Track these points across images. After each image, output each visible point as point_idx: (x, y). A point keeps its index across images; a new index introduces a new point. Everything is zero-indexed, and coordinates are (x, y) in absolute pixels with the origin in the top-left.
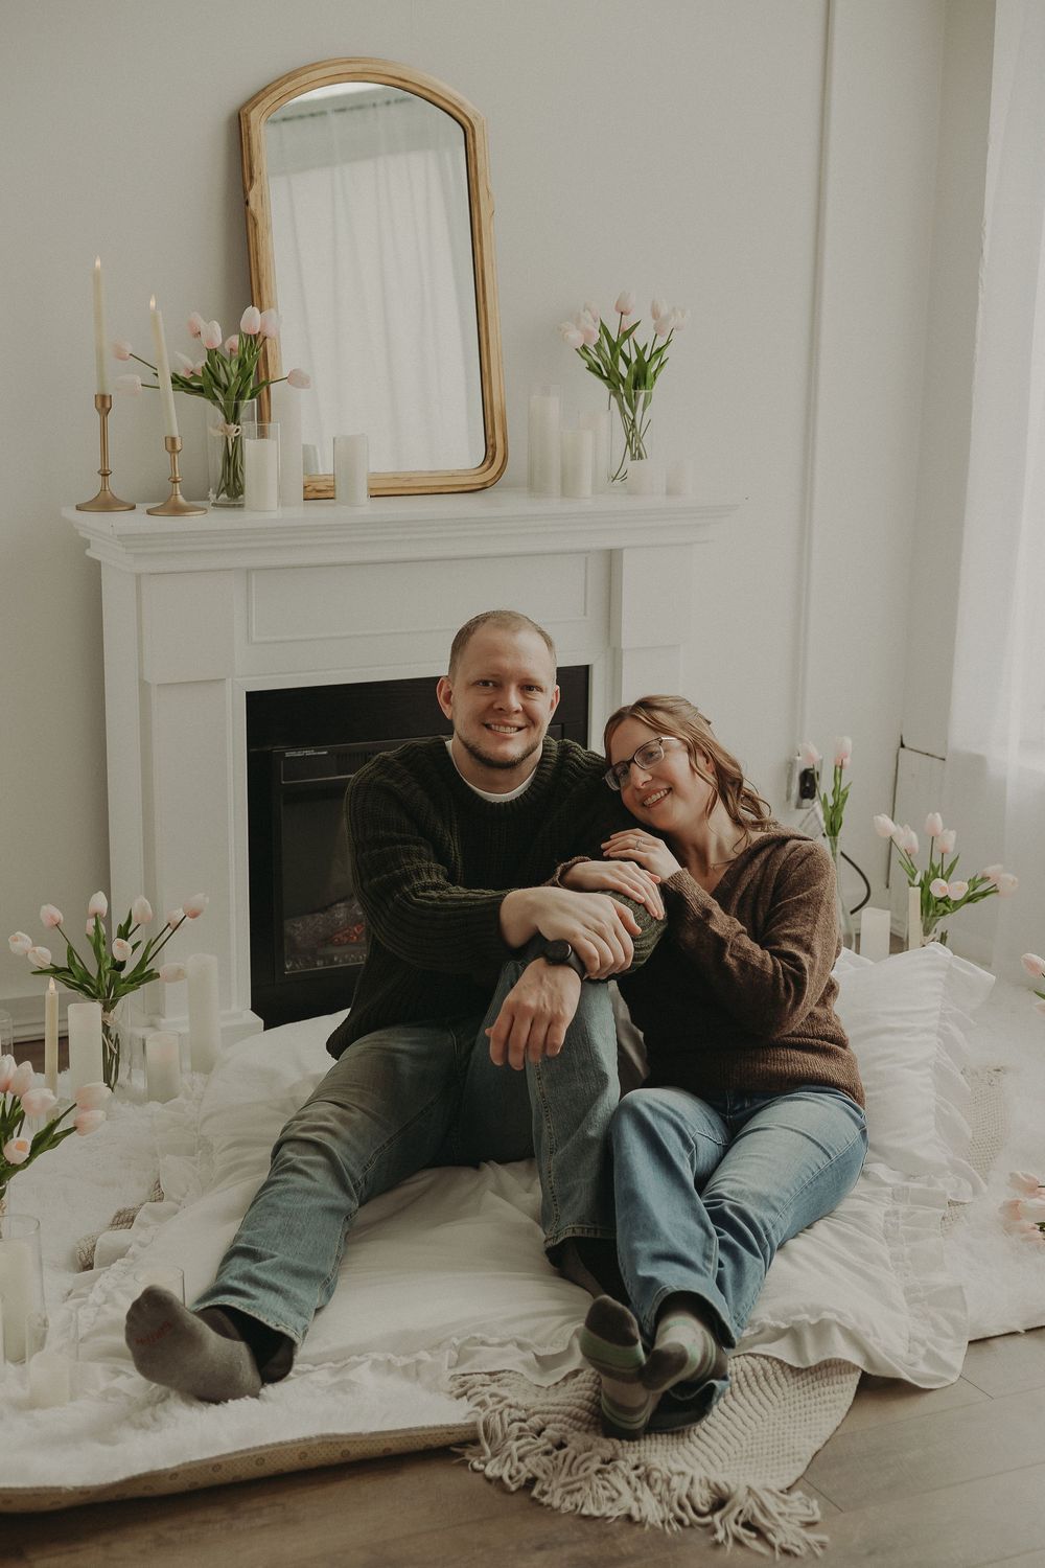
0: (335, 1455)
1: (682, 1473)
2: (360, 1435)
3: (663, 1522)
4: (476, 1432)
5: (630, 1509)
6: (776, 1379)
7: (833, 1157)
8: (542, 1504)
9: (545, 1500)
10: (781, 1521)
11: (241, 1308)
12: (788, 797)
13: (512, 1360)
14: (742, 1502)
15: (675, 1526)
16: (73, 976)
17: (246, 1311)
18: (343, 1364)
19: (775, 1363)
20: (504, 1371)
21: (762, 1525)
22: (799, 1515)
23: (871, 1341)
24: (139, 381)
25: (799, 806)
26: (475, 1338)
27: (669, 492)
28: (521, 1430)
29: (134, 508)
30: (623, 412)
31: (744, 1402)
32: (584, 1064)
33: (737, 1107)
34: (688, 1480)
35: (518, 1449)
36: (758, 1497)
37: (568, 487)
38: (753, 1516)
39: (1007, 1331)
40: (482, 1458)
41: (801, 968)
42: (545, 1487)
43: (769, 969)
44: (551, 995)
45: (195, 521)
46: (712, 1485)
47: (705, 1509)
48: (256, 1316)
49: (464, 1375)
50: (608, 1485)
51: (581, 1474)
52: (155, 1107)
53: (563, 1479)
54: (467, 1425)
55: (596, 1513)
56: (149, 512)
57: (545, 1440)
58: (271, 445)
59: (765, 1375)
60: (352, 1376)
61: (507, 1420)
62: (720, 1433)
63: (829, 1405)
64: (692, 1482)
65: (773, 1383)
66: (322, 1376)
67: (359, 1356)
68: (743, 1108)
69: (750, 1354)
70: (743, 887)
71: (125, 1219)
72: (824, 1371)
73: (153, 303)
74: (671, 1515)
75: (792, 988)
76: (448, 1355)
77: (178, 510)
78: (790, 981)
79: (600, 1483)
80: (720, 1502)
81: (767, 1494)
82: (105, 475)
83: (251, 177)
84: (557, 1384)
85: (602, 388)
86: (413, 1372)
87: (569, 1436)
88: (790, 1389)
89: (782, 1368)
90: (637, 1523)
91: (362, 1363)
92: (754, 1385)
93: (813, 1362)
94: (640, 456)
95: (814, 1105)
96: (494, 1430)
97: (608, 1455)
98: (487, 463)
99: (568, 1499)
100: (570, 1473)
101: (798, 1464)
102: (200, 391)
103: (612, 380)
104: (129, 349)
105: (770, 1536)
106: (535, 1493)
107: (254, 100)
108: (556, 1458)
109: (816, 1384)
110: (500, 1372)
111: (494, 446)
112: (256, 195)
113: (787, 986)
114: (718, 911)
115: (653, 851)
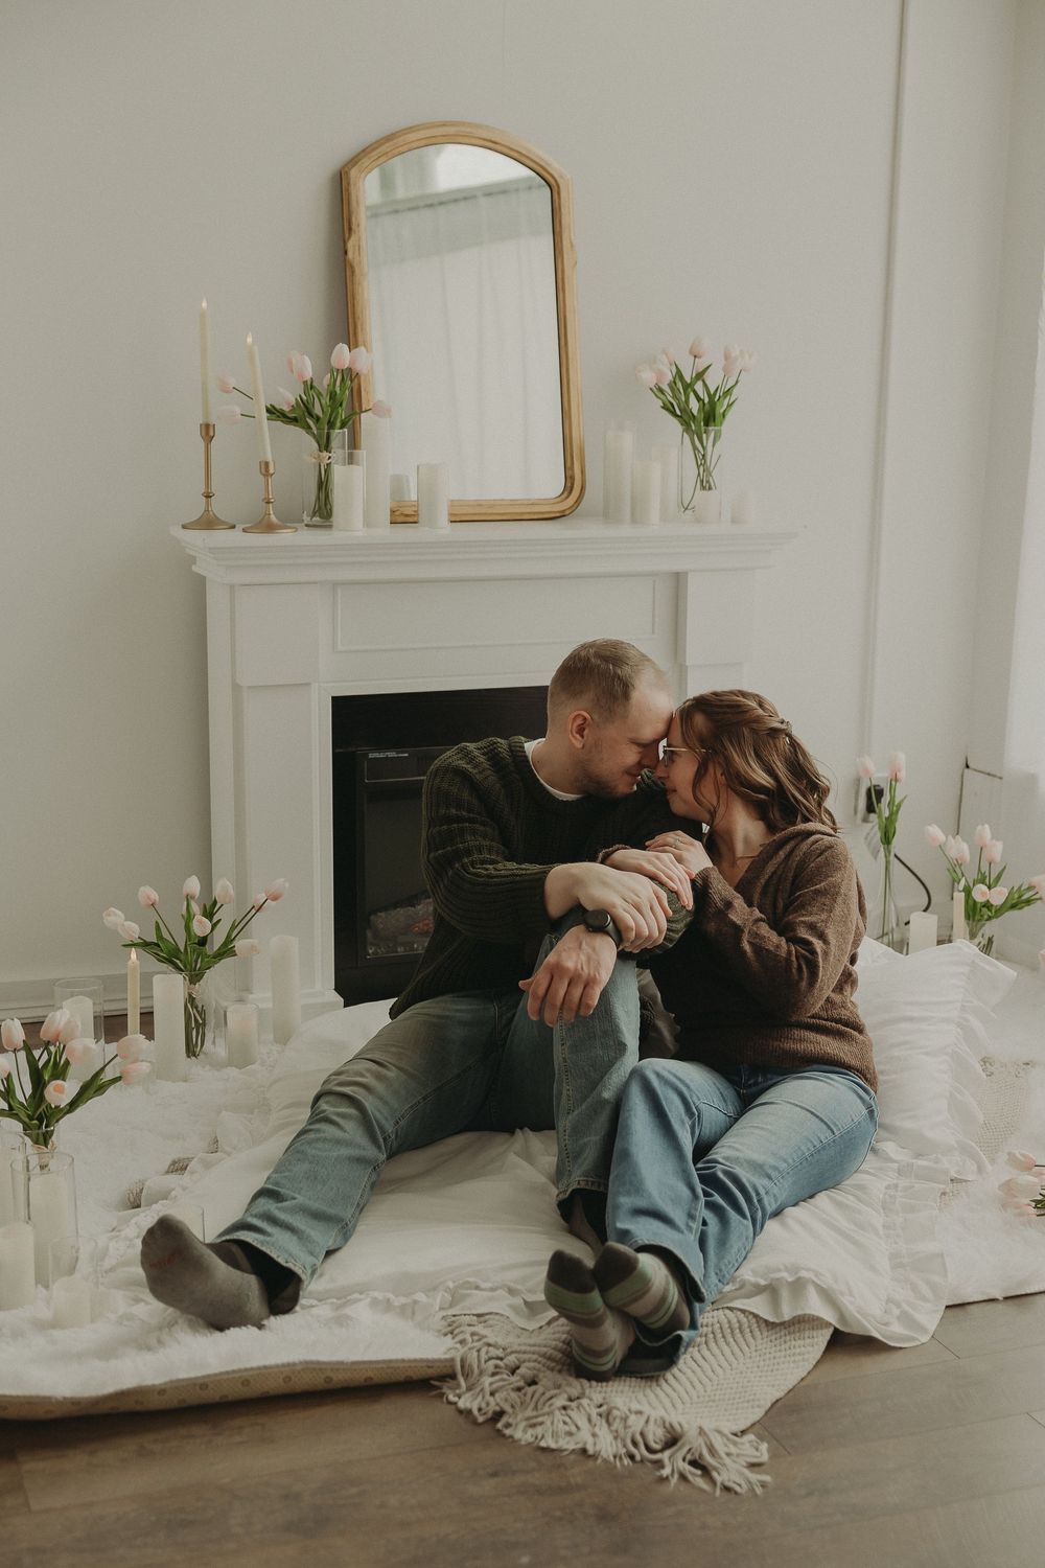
0: (318, 1382)
1: (639, 1413)
2: (342, 1363)
3: (615, 1457)
4: (453, 1367)
5: (585, 1443)
6: (751, 1332)
7: (837, 1133)
8: (504, 1435)
9: (508, 1432)
10: (727, 1460)
11: (254, 1244)
12: (856, 812)
13: (502, 1304)
14: (693, 1441)
15: (626, 1461)
16: (161, 950)
17: (259, 1246)
18: (344, 1300)
19: (751, 1317)
20: (491, 1313)
21: (709, 1463)
22: (747, 1456)
23: (846, 1301)
24: (238, 411)
25: (865, 820)
26: (469, 1282)
27: (733, 521)
28: (496, 1367)
29: (233, 527)
30: (695, 448)
31: (717, 1351)
32: (605, 1033)
33: (752, 1081)
34: (644, 1418)
35: (491, 1384)
36: (709, 1439)
37: (638, 515)
38: (701, 1455)
39: (986, 1298)
40: (458, 1391)
41: (813, 952)
42: (510, 1420)
43: (783, 953)
44: (589, 959)
45: (286, 537)
46: (667, 1425)
47: (658, 1447)
48: (268, 1252)
49: (454, 1316)
50: (567, 1419)
51: (546, 1409)
52: (233, 1072)
53: (529, 1412)
54: (446, 1360)
55: (553, 1445)
56: (244, 530)
57: (518, 1378)
58: (358, 472)
59: (740, 1328)
60: (348, 1311)
61: (483, 1356)
62: (688, 1378)
63: (797, 1358)
64: (647, 1422)
65: (748, 1336)
66: (324, 1311)
67: (361, 1293)
68: (756, 1084)
69: (728, 1308)
70: (767, 877)
71: (179, 1167)
72: (797, 1326)
73: (249, 340)
74: (624, 1450)
75: (805, 970)
76: (440, 1298)
77: (270, 528)
78: (803, 964)
79: (561, 1418)
80: (672, 1441)
81: (717, 1435)
82: (208, 496)
83: (350, 229)
84: (541, 1327)
85: (675, 425)
86: (408, 1311)
87: (541, 1375)
88: (762, 1341)
89: (757, 1322)
90: (590, 1456)
91: (360, 1300)
92: (729, 1337)
93: (787, 1317)
94: (710, 488)
95: (822, 1083)
96: (470, 1366)
97: (575, 1392)
98: (567, 493)
99: (531, 1431)
100: (536, 1408)
101: (757, 1410)
102: (294, 421)
103: (685, 418)
104: (232, 383)
105: (715, 1474)
106: (500, 1425)
107: (354, 161)
108: (525, 1395)
109: (788, 1338)
110: (487, 1314)
111: (572, 478)
112: (354, 246)
113: (800, 969)
114: (739, 902)
115: (688, 850)
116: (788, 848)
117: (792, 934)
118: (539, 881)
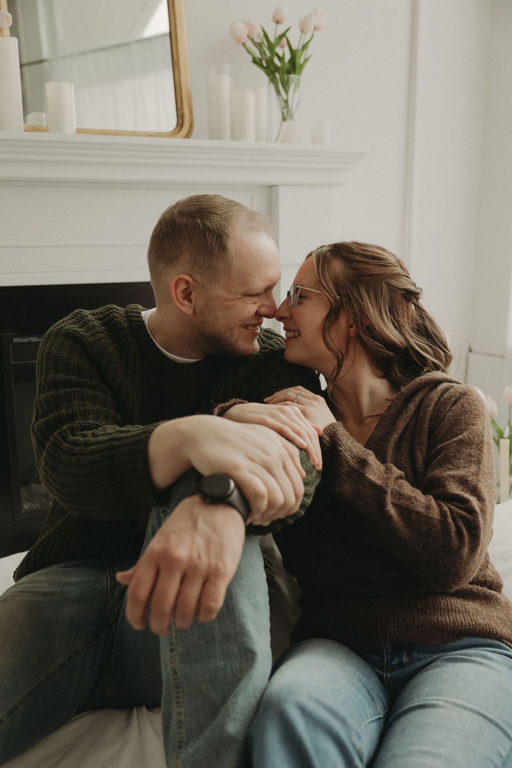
30: (278, 93)
32: (227, 637)
33: (395, 662)
37: (237, 133)
41: (472, 511)
43: (435, 513)
44: (208, 543)
68: (401, 665)
70: (399, 431)
75: (465, 533)
78: (462, 525)
85: (262, 77)
98: (178, 129)
103: (270, 70)
111: (183, 116)
113: (459, 532)
114: (372, 459)
115: (312, 405)
116: (417, 399)
117: (441, 490)
118: (141, 445)
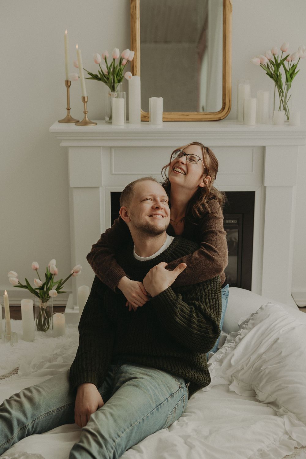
29: (78, 122)
56: (76, 124)
58: (122, 100)
73: (77, 47)
77: (86, 124)
82: (68, 110)
111: (225, 105)
112: (133, 6)
